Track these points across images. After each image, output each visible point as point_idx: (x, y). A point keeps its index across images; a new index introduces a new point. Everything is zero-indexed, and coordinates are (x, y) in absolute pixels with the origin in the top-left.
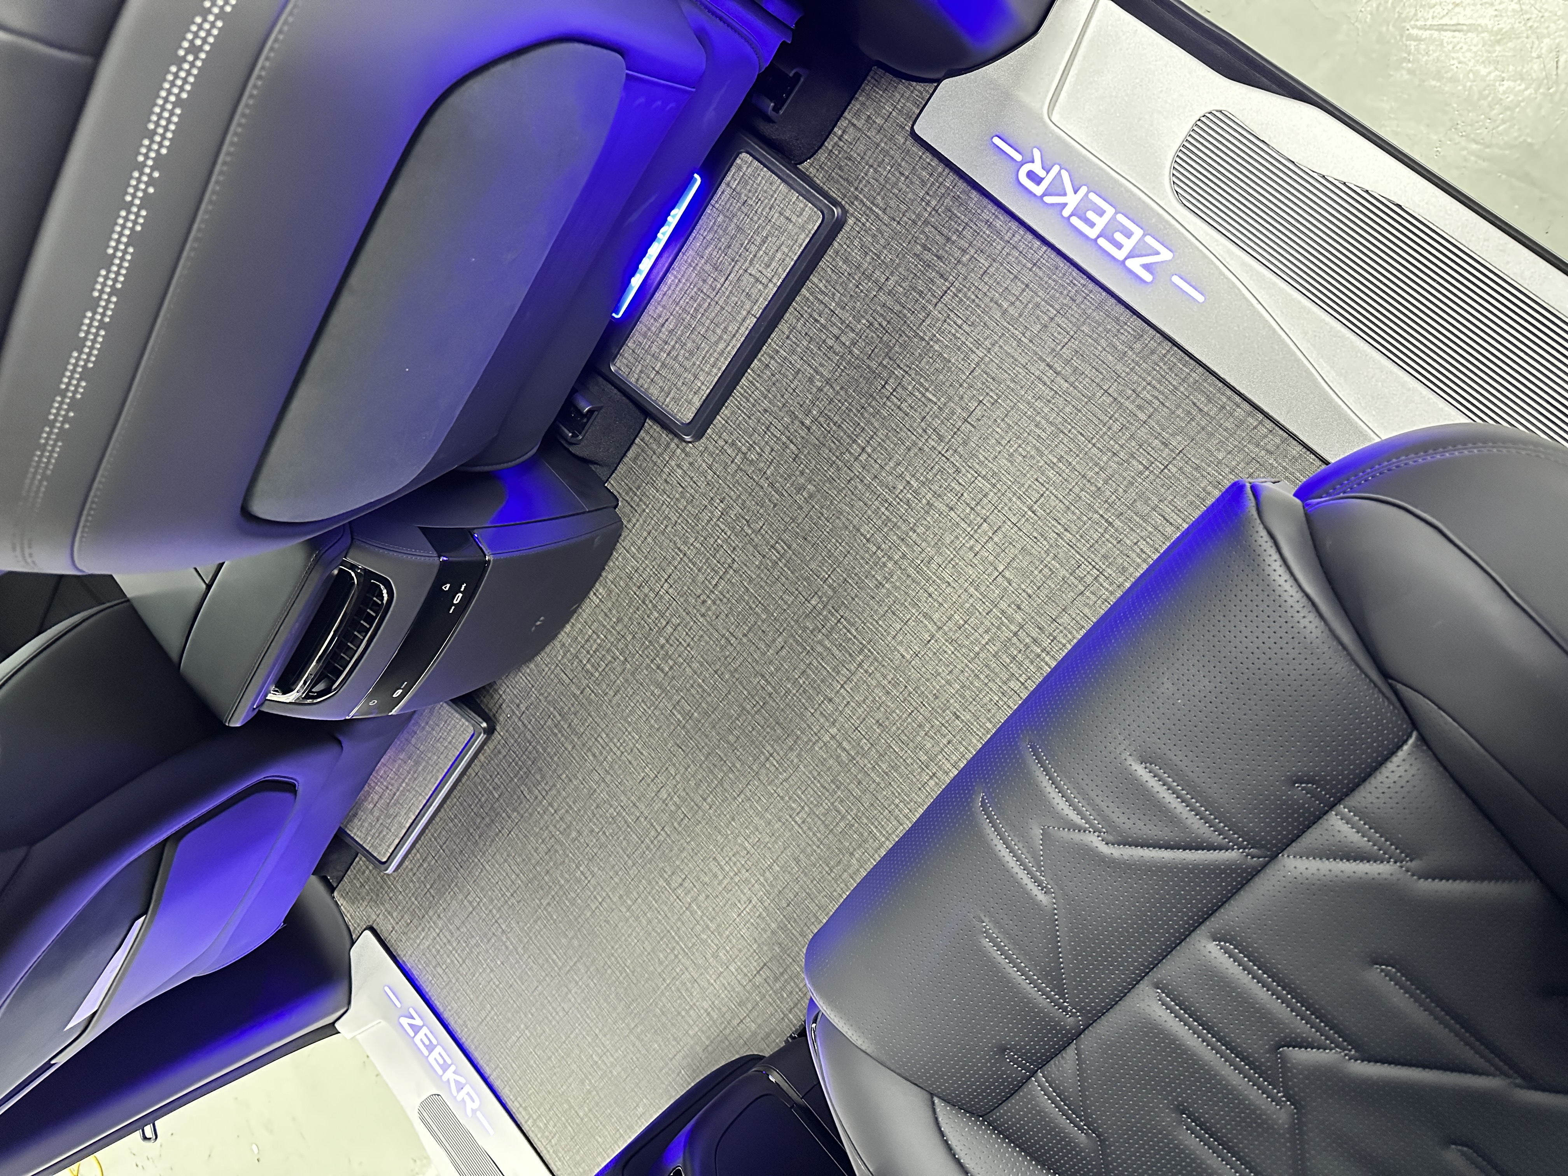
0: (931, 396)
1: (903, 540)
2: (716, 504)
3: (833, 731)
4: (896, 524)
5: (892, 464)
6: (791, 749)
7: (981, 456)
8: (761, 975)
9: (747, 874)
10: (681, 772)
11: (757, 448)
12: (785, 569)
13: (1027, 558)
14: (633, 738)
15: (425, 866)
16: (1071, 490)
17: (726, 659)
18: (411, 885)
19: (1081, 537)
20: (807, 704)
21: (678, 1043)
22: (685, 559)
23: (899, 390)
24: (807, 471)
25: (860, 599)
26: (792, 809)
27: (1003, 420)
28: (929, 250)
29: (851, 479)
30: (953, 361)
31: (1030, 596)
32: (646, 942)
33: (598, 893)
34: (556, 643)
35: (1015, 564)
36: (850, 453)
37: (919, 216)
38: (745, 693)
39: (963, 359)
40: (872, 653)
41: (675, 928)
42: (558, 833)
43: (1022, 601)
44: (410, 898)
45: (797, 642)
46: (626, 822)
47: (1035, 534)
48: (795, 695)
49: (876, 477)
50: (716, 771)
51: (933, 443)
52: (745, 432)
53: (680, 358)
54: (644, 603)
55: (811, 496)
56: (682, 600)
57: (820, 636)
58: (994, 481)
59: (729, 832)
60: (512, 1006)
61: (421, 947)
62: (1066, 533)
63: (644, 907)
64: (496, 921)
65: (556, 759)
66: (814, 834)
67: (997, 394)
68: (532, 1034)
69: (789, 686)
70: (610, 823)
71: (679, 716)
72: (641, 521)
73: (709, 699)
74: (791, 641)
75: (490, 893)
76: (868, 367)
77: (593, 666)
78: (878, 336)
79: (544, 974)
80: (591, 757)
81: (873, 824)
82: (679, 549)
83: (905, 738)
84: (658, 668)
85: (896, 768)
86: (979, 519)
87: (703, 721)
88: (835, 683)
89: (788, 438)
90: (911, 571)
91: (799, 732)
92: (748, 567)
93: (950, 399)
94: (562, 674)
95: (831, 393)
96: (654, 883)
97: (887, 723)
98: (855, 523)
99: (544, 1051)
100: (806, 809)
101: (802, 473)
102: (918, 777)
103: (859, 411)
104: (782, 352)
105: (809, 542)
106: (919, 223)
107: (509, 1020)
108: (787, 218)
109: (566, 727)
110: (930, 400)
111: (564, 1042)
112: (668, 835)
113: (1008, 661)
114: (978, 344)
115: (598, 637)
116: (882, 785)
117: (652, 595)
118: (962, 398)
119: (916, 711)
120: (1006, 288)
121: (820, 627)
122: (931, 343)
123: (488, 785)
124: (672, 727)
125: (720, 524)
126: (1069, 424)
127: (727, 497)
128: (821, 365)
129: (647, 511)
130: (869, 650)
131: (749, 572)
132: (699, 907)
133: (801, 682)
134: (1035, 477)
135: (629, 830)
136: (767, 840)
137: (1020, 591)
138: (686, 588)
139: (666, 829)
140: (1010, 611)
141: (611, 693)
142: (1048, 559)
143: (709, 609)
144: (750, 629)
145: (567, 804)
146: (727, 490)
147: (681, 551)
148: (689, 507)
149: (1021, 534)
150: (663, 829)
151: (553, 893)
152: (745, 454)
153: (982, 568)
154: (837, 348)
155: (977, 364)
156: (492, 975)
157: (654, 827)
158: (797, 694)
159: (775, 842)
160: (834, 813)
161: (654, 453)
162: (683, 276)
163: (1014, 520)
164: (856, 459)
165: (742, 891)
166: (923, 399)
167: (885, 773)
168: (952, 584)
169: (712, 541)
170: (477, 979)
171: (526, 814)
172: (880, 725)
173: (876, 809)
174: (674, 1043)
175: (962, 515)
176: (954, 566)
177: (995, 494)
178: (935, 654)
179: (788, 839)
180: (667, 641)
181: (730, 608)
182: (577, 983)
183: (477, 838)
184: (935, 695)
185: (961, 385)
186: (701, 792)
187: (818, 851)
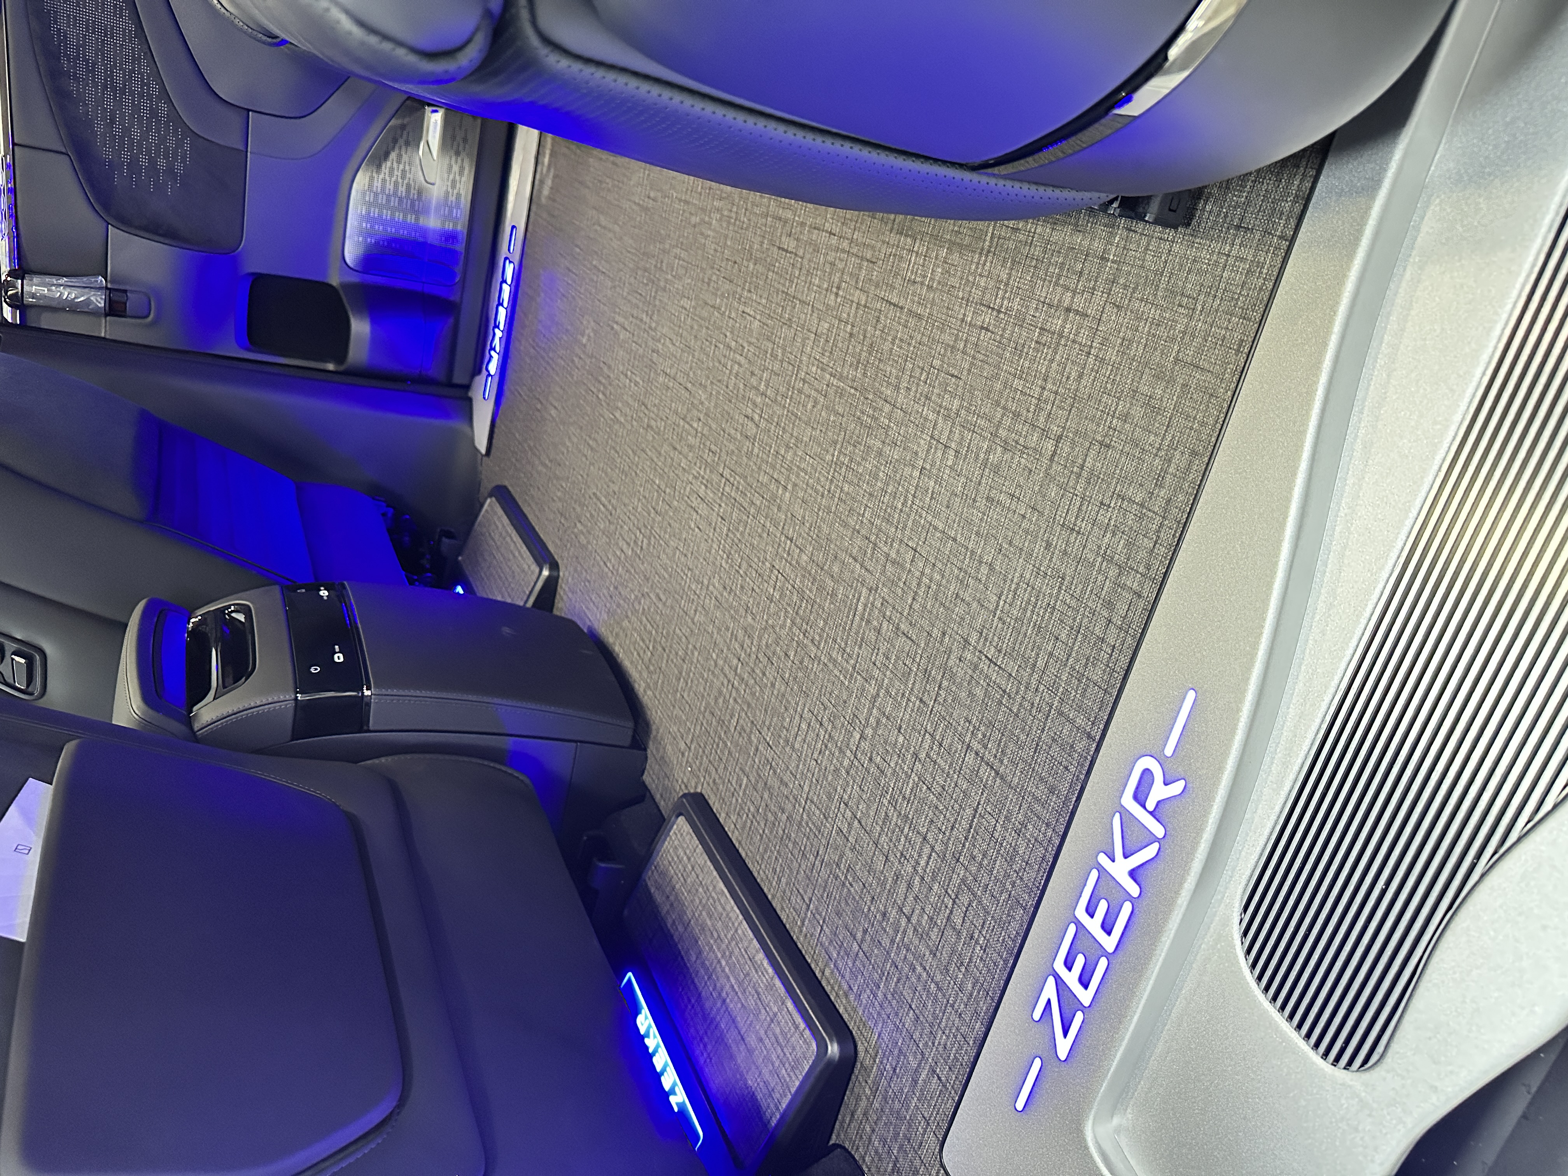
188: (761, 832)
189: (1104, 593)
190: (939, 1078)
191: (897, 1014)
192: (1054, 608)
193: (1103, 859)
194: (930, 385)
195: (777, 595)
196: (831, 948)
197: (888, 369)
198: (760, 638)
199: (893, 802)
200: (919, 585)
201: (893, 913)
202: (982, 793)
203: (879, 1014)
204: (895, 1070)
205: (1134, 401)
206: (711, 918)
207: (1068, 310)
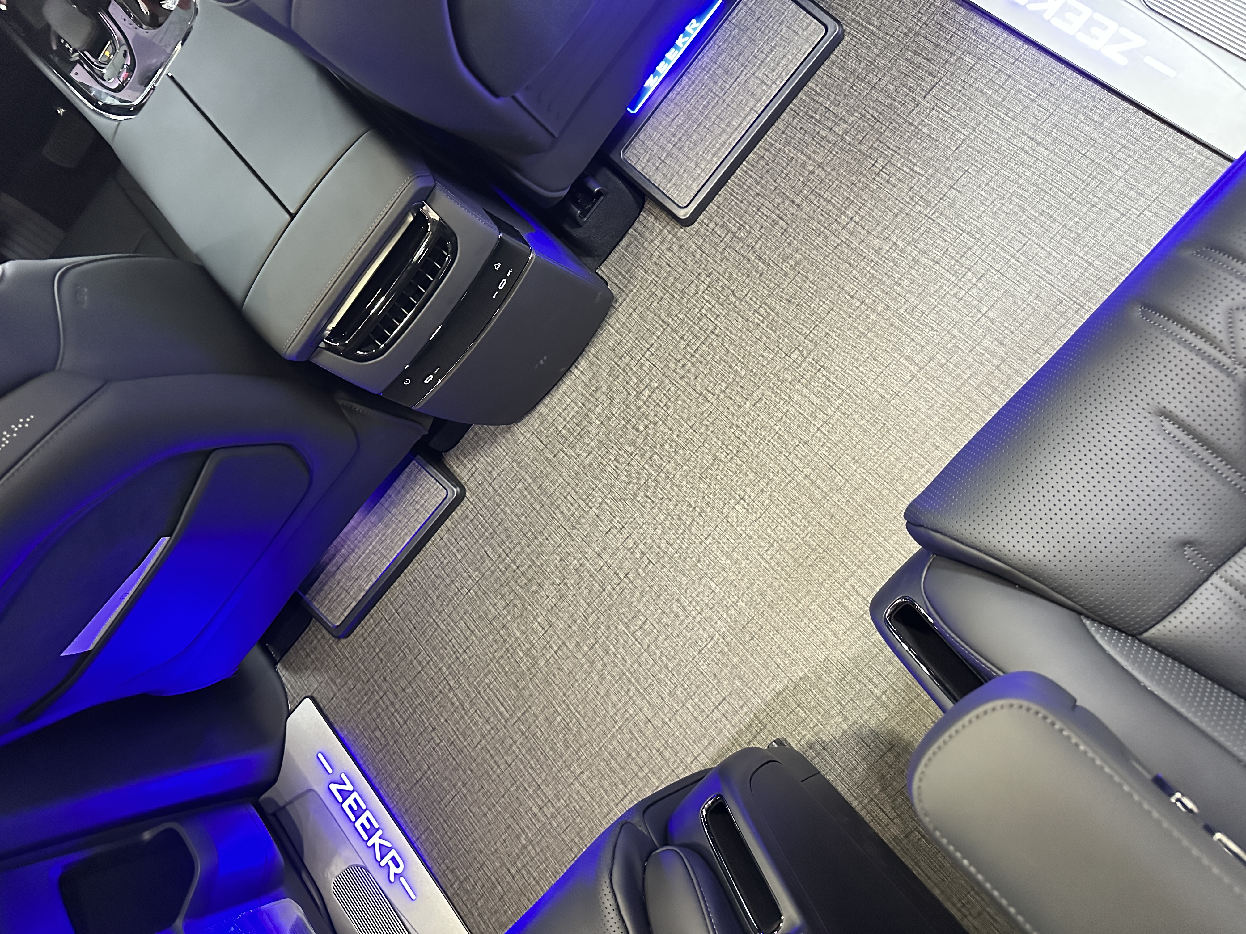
0: (918, 170)
1: (887, 293)
2: (702, 279)
3: (807, 471)
4: (881, 280)
5: (879, 229)
6: (763, 491)
7: (965, 216)
8: (719, 711)
9: (711, 612)
10: (649, 521)
11: (747, 227)
12: (768, 329)
13: (1011, 299)
14: (603, 493)
15: (377, 630)
16: (1052, 238)
17: (702, 414)
18: (360, 650)
19: (1063, 277)
20: (781, 449)
21: (626, 787)
22: (669, 329)
23: (889, 166)
24: (795, 242)
25: (841, 349)
26: (761, 547)
27: (987, 184)
28: (919, 55)
29: (838, 245)
30: (940, 140)
31: (1012, 333)
32: (600, 687)
33: (554, 642)
34: (535, 414)
35: (998, 306)
36: (839, 223)
37: (910, 30)
38: (720, 443)
39: (949, 138)
40: (851, 397)
41: (632, 670)
42: (518, 587)
43: (1005, 338)
44: (356, 664)
45: (775, 393)
46: (589, 572)
47: (1018, 278)
48: (769, 441)
49: (863, 241)
50: (684, 517)
51: (919, 208)
52: (736, 214)
53: (685, 149)
54: (624, 371)
55: (797, 263)
56: (662, 366)
57: (798, 386)
58: (978, 236)
59: (694, 574)
60: (451, 763)
61: (362, 712)
62: (1048, 275)
63: (601, 652)
64: (445, 679)
65: (523, 519)
66: (783, 569)
67: (982, 164)
68: (469, 791)
69: (764, 434)
70: (573, 574)
71: (650, 470)
72: (628, 300)
73: (682, 452)
74: (769, 393)
75: (441, 651)
76: (860, 150)
77: (568, 431)
78: (870, 125)
79: (488, 728)
80: (559, 515)
81: (844, 554)
82: (663, 321)
83: (882, 472)
84: (633, 428)
85: (871, 500)
86: (963, 269)
87: (674, 473)
88: (811, 428)
89: (778, 216)
90: (894, 320)
91: (772, 475)
92: (731, 332)
93: (937, 171)
94: (537, 441)
95: (822, 174)
96: (613, 628)
97: (864, 459)
98: (839, 282)
99: (480, 808)
100: (776, 545)
101: (790, 244)
102: (894, 507)
103: (849, 187)
104: (778, 144)
105: (793, 304)
106: (911, 35)
107: (446, 779)
108: (794, 31)
109: (536, 488)
110: (918, 173)
111: (503, 796)
112: (631, 582)
113: (990, 392)
114: (964, 125)
115: (576, 405)
116: (856, 517)
117: (633, 363)
118: (948, 169)
119: (894, 446)
120: (991, 80)
121: (799, 377)
122: (920, 127)
123: (452, 548)
124: (643, 481)
125: (706, 296)
126: (1050, 184)
127: (714, 272)
128: (814, 152)
129: (635, 290)
130: (848, 395)
131: (731, 335)
132: (658, 648)
133: (777, 429)
134: (1018, 229)
135: (591, 579)
136: (733, 578)
137: (1003, 329)
138: (667, 354)
139: (629, 576)
140: (992, 347)
141: (585, 454)
142: (1031, 299)
143: (689, 371)
144: (728, 385)
145: (531, 559)
146: (714, 265)
147: (665, 323)
148: (676, 284)
149: (1004, 279)
150: (626, 576)
151: (508, 646)
152: (734, 233)
153: (965, 311)
154: (830, 137)
155: (964, 141)
156: (433, 734)
157: (617, 575)
158: (772, 441)
159: (741, 579)
160: (804, 547)
161: (646, 240)
162: (696, 78)
163: (998, 267)
164: (844, 227)
165: (704, 630)
166: (911, 173)
167: (859, 505)
168: (936, 328)
169: (696, 311)
170: (417, 740)
171: (488, 573)
172: (857, 461)
173: (848, 539)
174: (621, 787)
175: (946, 267)
176: (937, 312)
177: (980, 246)
178: (916, 392)
179: (755, 576)
180: (645, 403)
181: (710, 369)
182: (523, 734)
183: (435, 599)
184: (914, 429)
185: (947, 159)
186: (667, 538)
187: (786, 584)
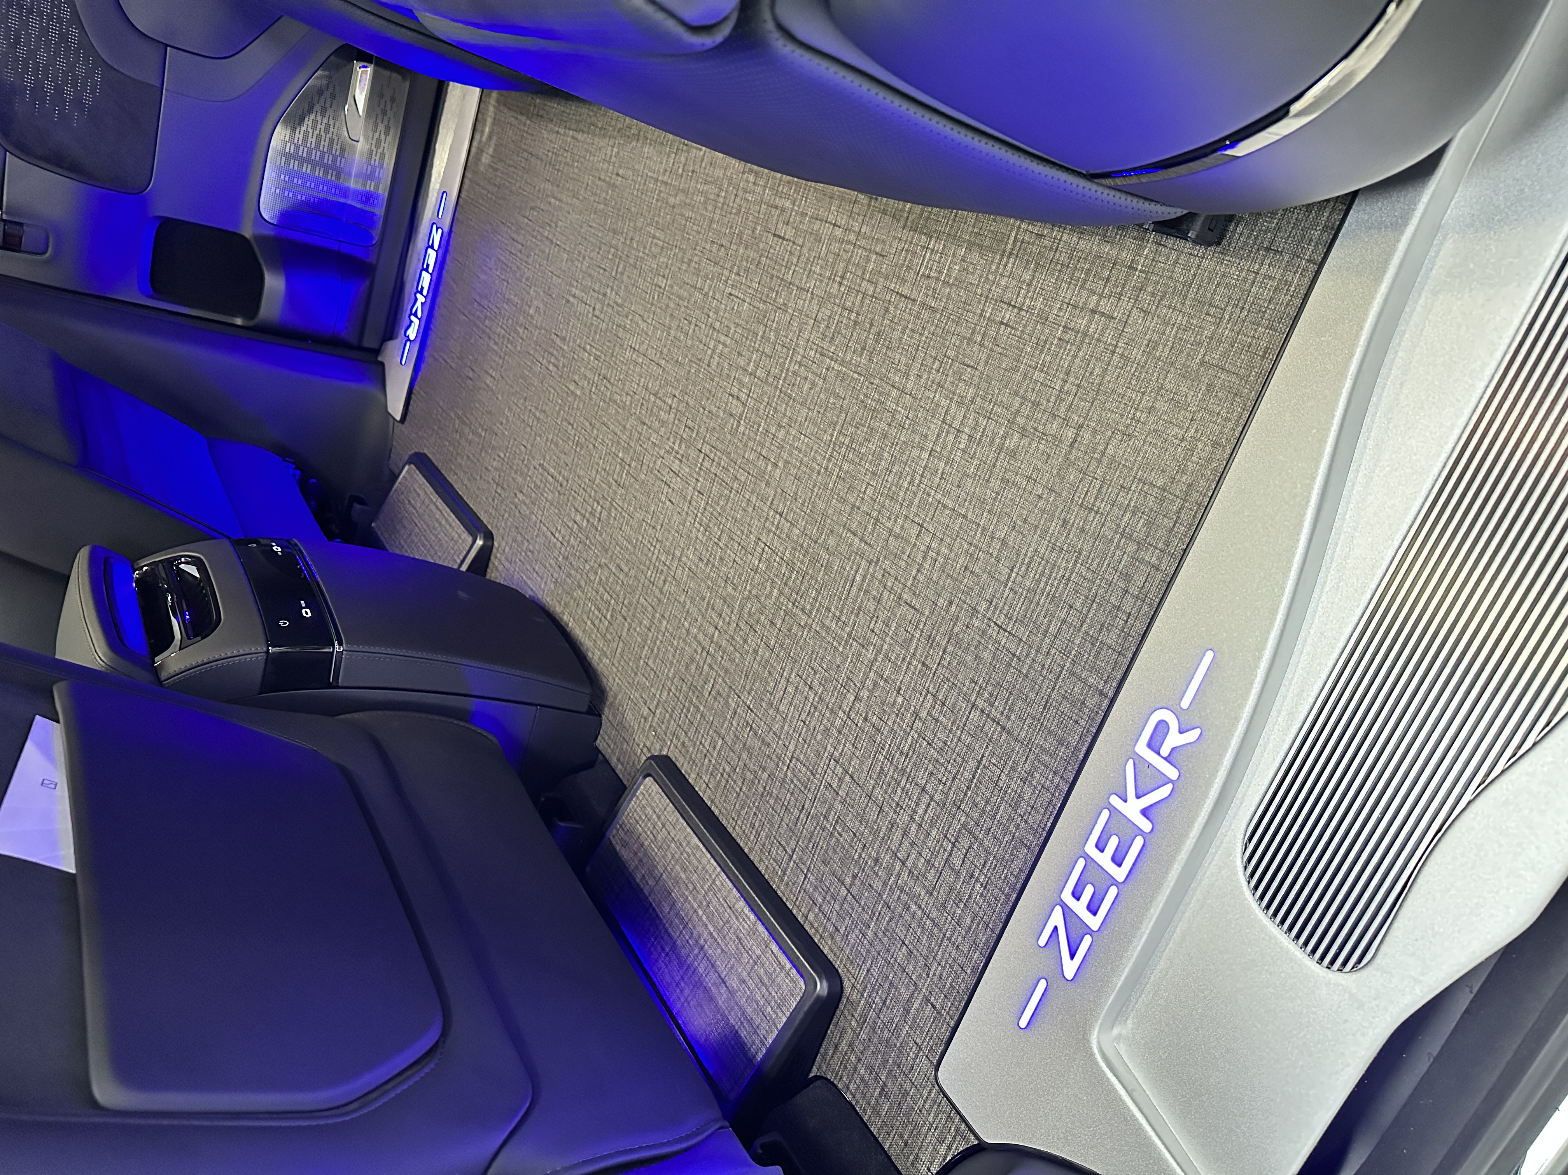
104: (461, 478)
108: (406, 489)
188: (738, 790)
189: (1121, 567)
190: (933, 1006)
191: (888, 951)
192: (1069, 580)
193: (1115, 801)
194: (943, 373)
195: (762, 566)
196: (816, 894)
197: (898, 356)
198: (742, 607)
199: (890, 758)
200: (924, 558)
201: (886, 858)
202: (987, 747)
203: (868, 951)
204: (884, 1003)
205: (1159, 397)
206: (685, 871)
207: (1093, 312)
